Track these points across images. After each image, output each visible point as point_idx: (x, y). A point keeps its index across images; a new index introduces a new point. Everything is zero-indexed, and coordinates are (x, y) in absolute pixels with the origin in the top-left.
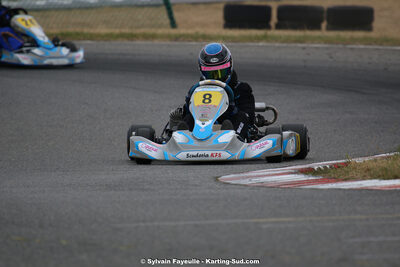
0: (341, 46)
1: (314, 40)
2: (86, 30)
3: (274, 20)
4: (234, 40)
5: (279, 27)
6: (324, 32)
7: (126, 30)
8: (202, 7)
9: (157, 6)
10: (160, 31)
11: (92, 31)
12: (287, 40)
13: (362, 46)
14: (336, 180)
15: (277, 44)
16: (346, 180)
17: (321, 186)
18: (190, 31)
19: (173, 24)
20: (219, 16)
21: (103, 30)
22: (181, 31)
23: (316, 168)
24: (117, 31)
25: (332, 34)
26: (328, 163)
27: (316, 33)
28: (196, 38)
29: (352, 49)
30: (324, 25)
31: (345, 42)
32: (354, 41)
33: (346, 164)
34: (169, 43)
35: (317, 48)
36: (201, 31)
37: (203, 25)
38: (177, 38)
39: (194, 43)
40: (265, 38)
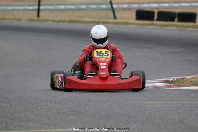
0: (182, 29)
1: (172, 26)
2: (80, 19)
3: (156, 17)
4: (139, 25)
5: (158, 20)
6: (176, 23)
7: (96, 20)
8: (127, 11)
9: (109, 10)
10: (110, 21)
11: (82, 20)
12: (161, 25)
13: (191, 29)
14: (179, 86)
15: (156, 27)
16: (182, 86)
17: (172, 88)
18: (122, 21)
19: (115, 18)
20: (134, 15)
21: (86, 20)
22: (118, 20)
23: (170, 80)
24: (92, 20)
25: (180, 24)
26: (175, 78)
27: (172, 23)
28: (124, 24)
29: (187, 30)
30: (176, 19)
31: (184, 27)
32: (188, 26)
33: (183, 79)
34: (113, 25)
35: (173, 29)
36: (126, 21)
37: (128, 18)
38: (117, 23)
39: (123, 26)
40: (152, 24)
